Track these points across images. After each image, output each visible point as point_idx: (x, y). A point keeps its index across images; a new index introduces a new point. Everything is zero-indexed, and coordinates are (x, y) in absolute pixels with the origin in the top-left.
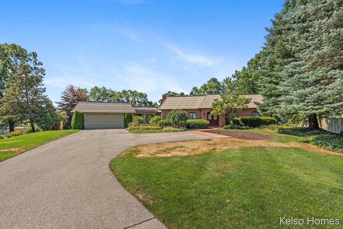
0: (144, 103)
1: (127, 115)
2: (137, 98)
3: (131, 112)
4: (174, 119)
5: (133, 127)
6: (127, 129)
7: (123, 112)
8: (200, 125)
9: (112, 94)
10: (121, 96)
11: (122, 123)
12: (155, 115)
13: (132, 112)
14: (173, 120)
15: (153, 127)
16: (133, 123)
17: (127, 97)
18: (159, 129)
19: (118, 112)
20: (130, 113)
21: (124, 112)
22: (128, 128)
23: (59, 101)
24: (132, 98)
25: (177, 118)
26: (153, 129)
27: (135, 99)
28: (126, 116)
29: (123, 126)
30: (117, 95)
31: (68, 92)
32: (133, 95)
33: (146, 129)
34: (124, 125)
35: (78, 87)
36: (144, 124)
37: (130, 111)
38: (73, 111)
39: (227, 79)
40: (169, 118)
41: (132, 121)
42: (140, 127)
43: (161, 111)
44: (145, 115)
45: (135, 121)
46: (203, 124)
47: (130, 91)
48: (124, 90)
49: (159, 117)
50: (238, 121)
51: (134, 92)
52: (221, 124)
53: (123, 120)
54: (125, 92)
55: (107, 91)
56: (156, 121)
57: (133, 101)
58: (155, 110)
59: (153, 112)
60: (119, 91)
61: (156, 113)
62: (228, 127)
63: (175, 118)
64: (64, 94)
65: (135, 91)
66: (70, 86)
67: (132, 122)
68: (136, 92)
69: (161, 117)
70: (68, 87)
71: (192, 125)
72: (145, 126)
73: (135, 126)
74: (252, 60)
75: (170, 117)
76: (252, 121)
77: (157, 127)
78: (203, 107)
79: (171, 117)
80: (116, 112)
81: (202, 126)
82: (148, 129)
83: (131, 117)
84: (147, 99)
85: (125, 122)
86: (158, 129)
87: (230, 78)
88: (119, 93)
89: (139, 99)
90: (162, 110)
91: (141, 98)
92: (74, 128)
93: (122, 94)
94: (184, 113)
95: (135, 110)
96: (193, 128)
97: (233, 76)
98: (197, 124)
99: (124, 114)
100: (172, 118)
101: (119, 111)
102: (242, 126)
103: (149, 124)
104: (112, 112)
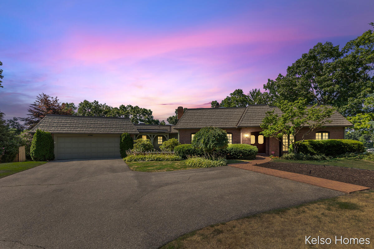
0: (149, 121)
1: (125, 137)
2: (140, 115)
3: (131, 132)
4: (206, 144)
5: (134, 156)
6: (124, 159)
7: (118, 132)
8: (246, 153)
9: (107, 111)
10: (118, 113)
11: (118, 150)
12: (168, 136)
13: (133, 133)
14: (206, 146)
15: (167, 157)
16: (134, 150)
17: (127, 113)
18: (178, 160)
19: (110, 132)
20: (130, 135)
21: (121, 132)
22: (127, 158)
23: (26, 117)
24: (132, 116)
25: (213, 142)
26: (167, 160)
27: (136, 117)
28: (123, 139)
29: (119, 154)
30: (113, 112)
31: (40, 104)
32: (134, 112)
33: (157, 160)
34: (121, 154)
35: (54, 97)
36: (153, 151)
37: (129, 131)
38: (33, 130)
39: (254, 92)
40: (198, 142)
41: (133, 146)
42: (146, 156)
43: (177, 131)
44: (152, 136)
45: (138, 146)
46: (250, 151)
47: (130, 106)
48: (123, 105)
49: (176, 140)
50: (305, 147)
51: (135, 107)
52: (273, 151)
53: (118, 145)
54: (123, 107)
55: (100, 107)
56: (172, 147)
57: (134, 119)
58: (167, 130)
59: (164, 132)
60: (116, 107)
61: (170, 134)
62: (291, 155)
63: (209, 142)
64: (34, 106)
65: (137, 107)
66: (42, 96)
67: (132, 148)
68: (139, 108)
69: (178, 140)
70: (39, 96)
71: (231, 154)
72: (154, 156)
73: (138, 155)
74: (298, 62)
75: (199, 140)
76: (329, 147)
77: (174, 156)
78: (245, 125)
79: (202, 140)
80: (107, 132)
81: (248, 155)
82: (159, 160)
83: (132, 140)
84: (152, 117)
85: (121, 148)
86: (176, 160)
87: (257, 90)
88: (116, 108)
89: (141, 117)
90: (179, 130)
91: (144, 115)
92: (36, 159)
93: (120, 110)
94: (223, 133)
95: (138, 129)
96: (235, 158)
97: (264, 86)
98: (240, 152)
99: (120, 135)
100: (204, 142)
101: (113, 131)
102: (312, 154)
103: (160, 150)
104: (101, 132)
